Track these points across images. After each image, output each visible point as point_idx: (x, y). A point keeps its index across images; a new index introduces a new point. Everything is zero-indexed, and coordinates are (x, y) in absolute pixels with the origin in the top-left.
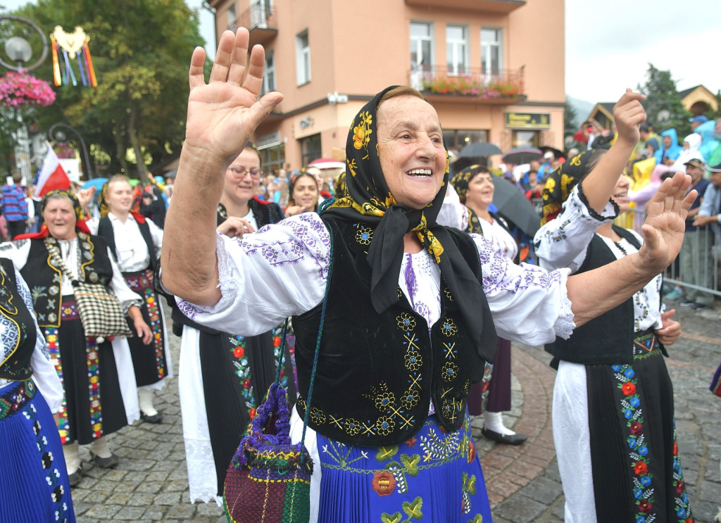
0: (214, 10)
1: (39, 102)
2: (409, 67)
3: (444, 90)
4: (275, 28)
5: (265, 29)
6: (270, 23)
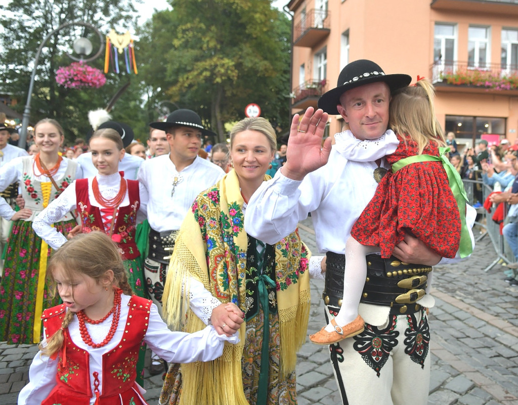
0: (292, 13)
1: (91, 84)
2: (432, 62)
3: (458, 82)
4: (328, 28)
5: (320, 29)
6: (325, 24)
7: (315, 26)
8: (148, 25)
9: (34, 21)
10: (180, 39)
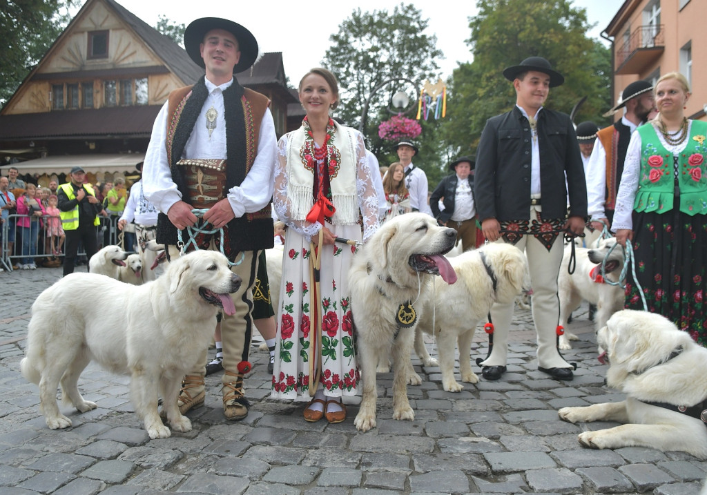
1: (408, 135)
5: (651, 48)
6: (657, 41)
7: (644, 46)
8: (449, 82)
9: (349, 93)
10: (484, 88)
